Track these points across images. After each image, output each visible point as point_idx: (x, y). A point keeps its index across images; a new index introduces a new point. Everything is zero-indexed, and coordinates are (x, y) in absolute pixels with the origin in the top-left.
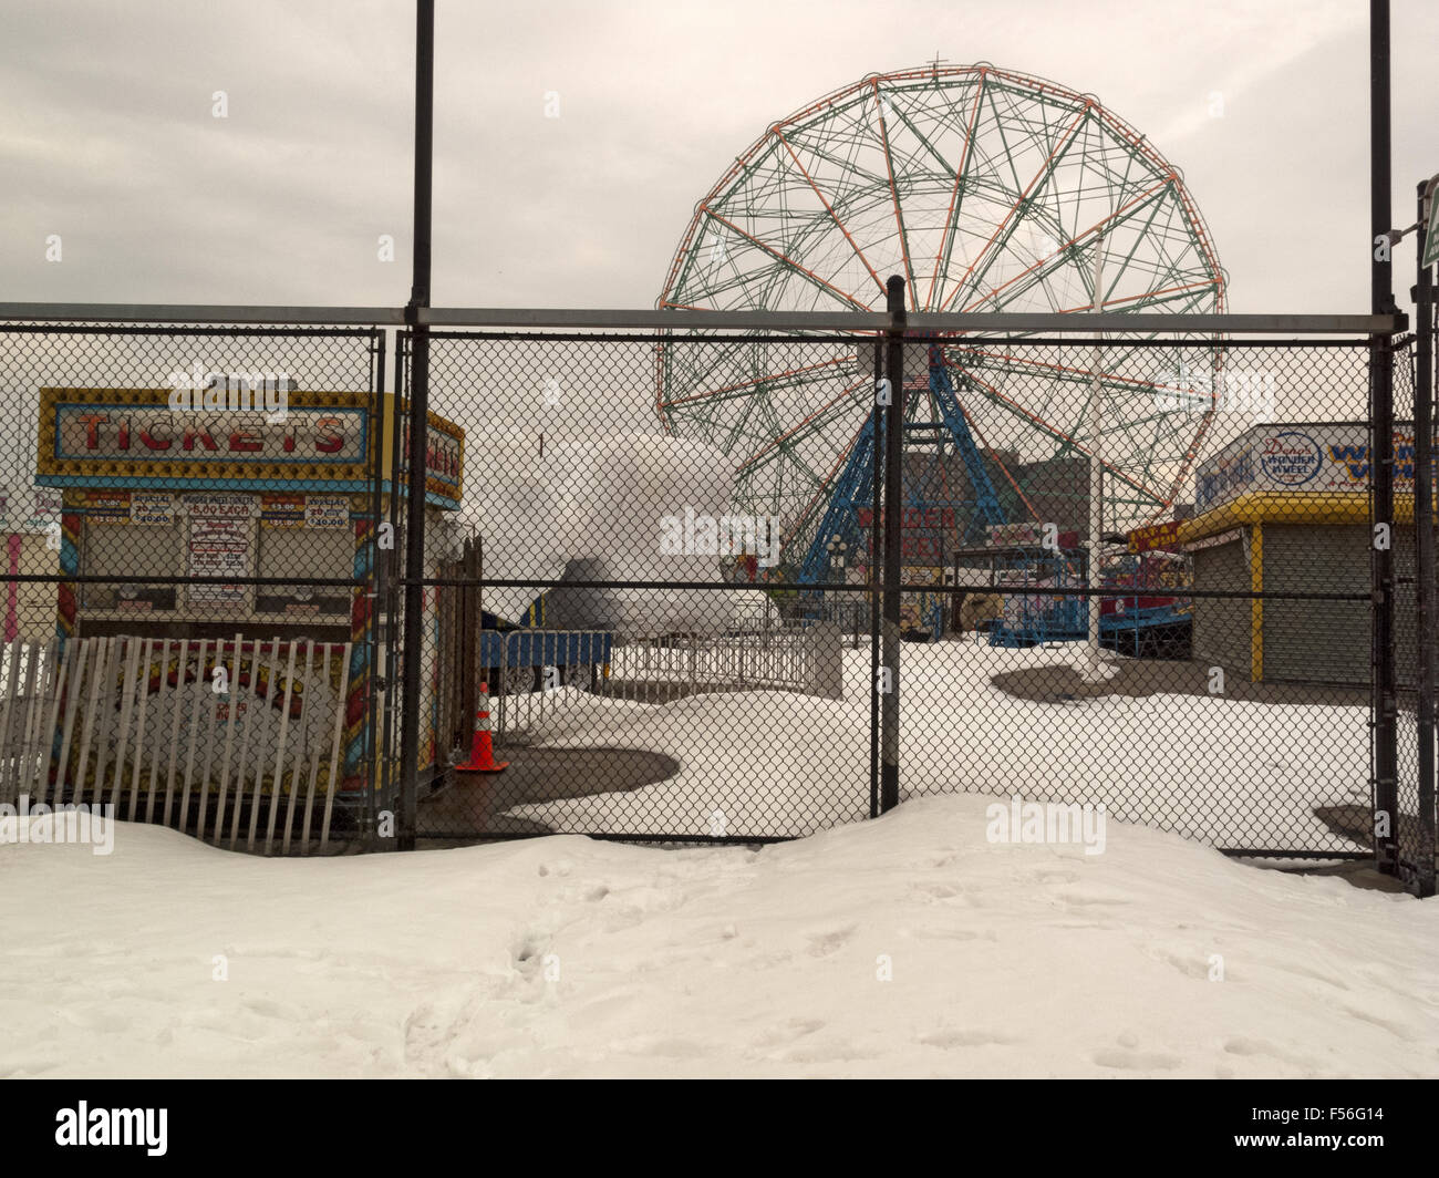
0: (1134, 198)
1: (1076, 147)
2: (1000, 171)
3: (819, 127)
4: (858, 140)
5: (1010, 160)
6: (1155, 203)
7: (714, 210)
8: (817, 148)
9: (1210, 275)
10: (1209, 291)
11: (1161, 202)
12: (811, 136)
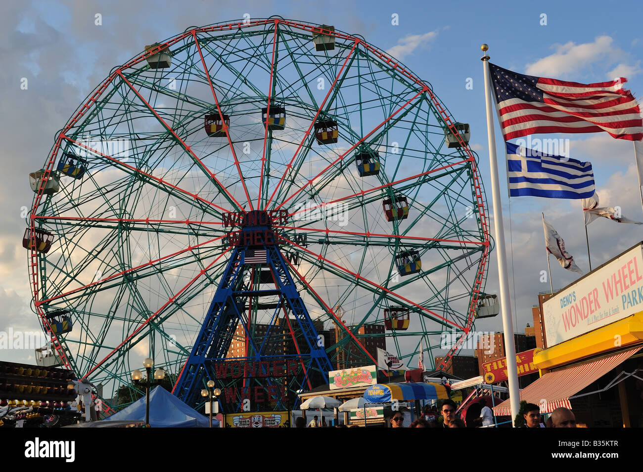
0: (440, 166)
1: (410, 117)
2: (351, 116)
3: (227, 41)
4: (254, 60)
5: (361, 110)
6: (454, 175)
7: (128, 77)
8: (220, 56)
9: (482, 238)
10: (479, 250)
11: (459, 175)
12: (217, 47)
